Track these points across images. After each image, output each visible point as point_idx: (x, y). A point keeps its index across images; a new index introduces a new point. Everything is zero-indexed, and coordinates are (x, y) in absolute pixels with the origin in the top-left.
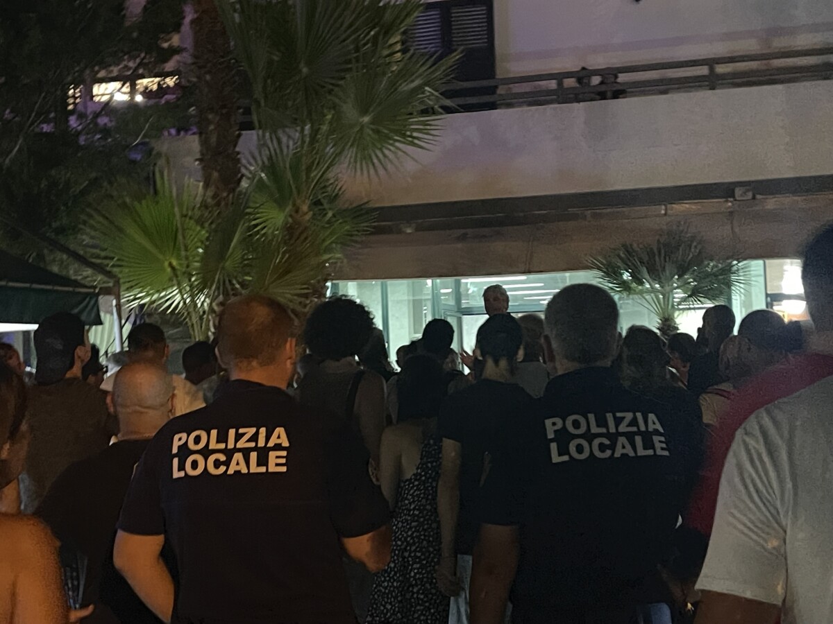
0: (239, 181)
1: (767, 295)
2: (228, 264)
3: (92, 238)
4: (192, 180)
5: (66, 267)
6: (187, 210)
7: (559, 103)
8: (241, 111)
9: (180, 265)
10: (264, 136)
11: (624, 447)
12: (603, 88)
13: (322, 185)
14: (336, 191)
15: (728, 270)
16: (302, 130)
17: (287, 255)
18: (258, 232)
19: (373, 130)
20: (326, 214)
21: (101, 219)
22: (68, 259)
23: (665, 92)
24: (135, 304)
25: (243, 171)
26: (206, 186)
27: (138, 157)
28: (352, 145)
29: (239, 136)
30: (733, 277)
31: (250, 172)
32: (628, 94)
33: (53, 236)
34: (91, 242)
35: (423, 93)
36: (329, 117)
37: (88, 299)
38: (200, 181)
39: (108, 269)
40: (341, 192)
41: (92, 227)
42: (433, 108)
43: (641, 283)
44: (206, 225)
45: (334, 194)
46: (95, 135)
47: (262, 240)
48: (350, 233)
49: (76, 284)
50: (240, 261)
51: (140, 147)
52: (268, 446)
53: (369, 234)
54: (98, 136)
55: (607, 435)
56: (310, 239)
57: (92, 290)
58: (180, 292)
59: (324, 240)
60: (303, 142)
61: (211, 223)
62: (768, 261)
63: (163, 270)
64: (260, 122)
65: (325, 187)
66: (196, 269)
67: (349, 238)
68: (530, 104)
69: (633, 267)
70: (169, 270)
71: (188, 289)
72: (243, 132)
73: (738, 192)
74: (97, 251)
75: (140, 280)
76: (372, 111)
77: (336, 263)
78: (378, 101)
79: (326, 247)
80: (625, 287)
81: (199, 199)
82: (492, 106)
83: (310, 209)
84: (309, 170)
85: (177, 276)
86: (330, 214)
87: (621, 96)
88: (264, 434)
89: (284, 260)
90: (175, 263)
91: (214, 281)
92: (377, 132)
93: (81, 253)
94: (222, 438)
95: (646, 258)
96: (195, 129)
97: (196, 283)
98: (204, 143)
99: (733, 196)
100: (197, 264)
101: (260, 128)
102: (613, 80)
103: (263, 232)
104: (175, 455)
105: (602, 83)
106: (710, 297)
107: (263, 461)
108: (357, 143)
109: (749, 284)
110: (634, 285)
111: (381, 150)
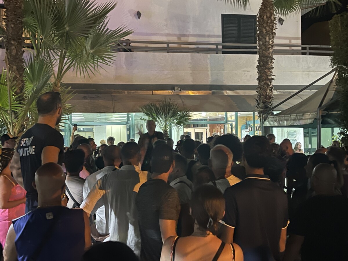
76: (95, 49)
98: (9, 53)
99: (174, 89)
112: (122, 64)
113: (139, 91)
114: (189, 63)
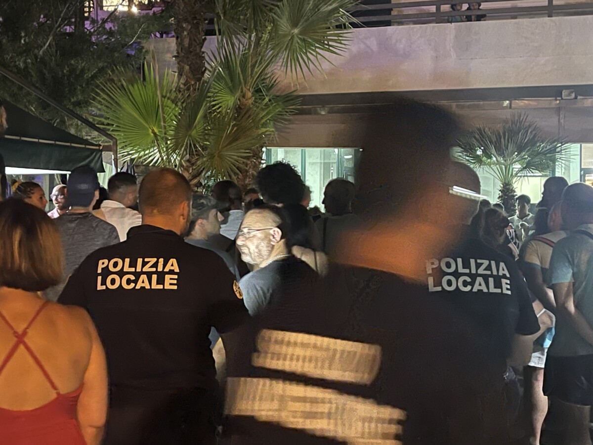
0: (203, 73)
1: (581, 169)
2: (194, 133)
3: (100, 110)
4: (170, 71)
5: (81, 131)
6: (166, 92)
7: (437, 23)
8: (207, 22)
9: (159, 132)
10: (222, 40)
11: (480, 285)
12: (469, 13)
13: (262, 78)
14: (272, 82)
15: (553, 151)
16: (250, 37)
17: (235, 129)
18: (215, 111)
19: (300, 39)
20: (265, 99)
21: (105, 96)
22: (82, 124)
23: (515, 17)
24: (128, 158)
25: (206, 65)
26: (180, 75)
27: (133, 53)
28: (286, 49)
29: (205, 39)
30: (558, 156)
31: (212, 67)
32: (487, 18)
33: (71, 107)
34: (98, 113)
35: (339, 13)
36: (269, 28)
37: (94, 154)
38: (175, 72)
39: (109, 133)
40: (275, 84)
41: (100, 102)
42: (345, 25)
43: (491, 158)
44: (179, 104)
45: (271, 85)
46: (103, 36)
47: (218, 116)
48: (281, 113)
49: (87, 142)
50: (202, 130)
51: (135, 45)
52: (165, 270)
53: (294, 114)
54: (105, 37)
55: (469, 275)
56: (252, 117)
57: (97, 148)
58: (159, 151)
59: (262, 118)
60: (250, 45)
61: (183, 103)
62: (583, 145)
63: (149, 134)
64: (219, 30)
65: (264, 79)
66: (171, 136)
67: (280, 116)
68: (415, 23)
69: (484, 145)
70: (152, 134)
71: (165, 149)
72: (208, 37)
73: (564, 93)
74: (103, 120)
75: (132, 142)
76: (301, 25)
77: (270, 134)
78: (306, 18)
79: (264, 123)
80: (478, 160)
81: (175, 85)
82: (388, 23)
83: (253, 95)
84: (253, 66)
85: (157, 140)
86: (267, 99)
87: (482, 19)
88: (162, 263)
89: (233, 131)
90: (156, 131)
91: (184, 145)
92: (304, 40)
93: (91, 120)
94: (133, 264)
95: (494, 139)
96: (173, 34)
97: (171, 145)
98: (180, 44)
99: (561, 96)
100: (172, 133)
101: (220, 34)
102: (477, 7)
103: (218, 111)
104: (99, 274)
105: (469, 9)
106: (540, 169)
107: (161, 281)
108: (289, 48)
109: (569, 161)
110: (484, 159)
111: (306, 54)
112: (448, 48)
113: (481, 103)
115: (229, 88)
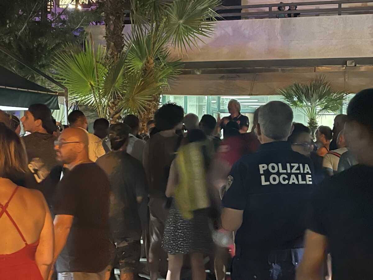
0: (123, 47)
2: (116, 85)
4: (102, 46)
5: (44, 83)
6: (99, 59)
7: (269, 18)
8: (125, 15)
9: (95, 84)
10: (135, 27)
11: (293, 179)
13: (160, 51)
15: (341, 98)
16: (152, 25)
17: (143, 83)
18: (130, 71)
19: (184, 27)
20: (162, 64)
21: (60, 61)
22: (45, 79)
23: (318, 15)
24: (74, 101)
25: (125, 42)
26: (108, 48)
27: (78, 34)
28: (175, 33)
31: (128, 44)
32: (301, 15)
33: (38, 68)
34: (56, 72)
35: (208, 11)
36: (165, 20)
37: (53, 98)
38: (105, 47)
39: (63, 84)
40: (168, 55)
41: (57, 65)
42: (212, 18)
43: (302, 102)
44: (107, 67)
45: (165, 55)
47: (132, 74)
48: (172, 73)
49: (48, 90)
50: (122, 83)
51: (79, 29)
53: (180, 74)
54: (60, 24)
55: (286, 174)
56: (153, 75)
57: (55, 94)
58: (94, 96)
59: (160, 76)
60: (152, 30)
63: (88, 86)
66: (102, 86)
68: (256, 18)
69: (298, 95)
71: (98, 95)
72: (126, 25)
73: (348, 62)
74: (58, 76)
75: (77, 90)
76: (184, 18)
77: (165, 87)
78: (187, 13)
79: (161, 79)
80: (295, 104)
81: (104, 55)
83: (154, 62)
84: (154, 43)
85: (93, 89)
87: (298, 16)
90: (92, 83)
91: (109, 92)
93: (51, 76)
95: (304, 91)
96: (104, 23)
97: (102, 93)
98: (108, 29)
99: (346, 64)
101: (133, 23)
102: (294, 8)
105: (289, 10)
106: (332, 110)
110: (298, 103)
111: (187, 36)
112: (276, 34)
113: (297, 68)
114: (369, 28)
115: (139, 57)
